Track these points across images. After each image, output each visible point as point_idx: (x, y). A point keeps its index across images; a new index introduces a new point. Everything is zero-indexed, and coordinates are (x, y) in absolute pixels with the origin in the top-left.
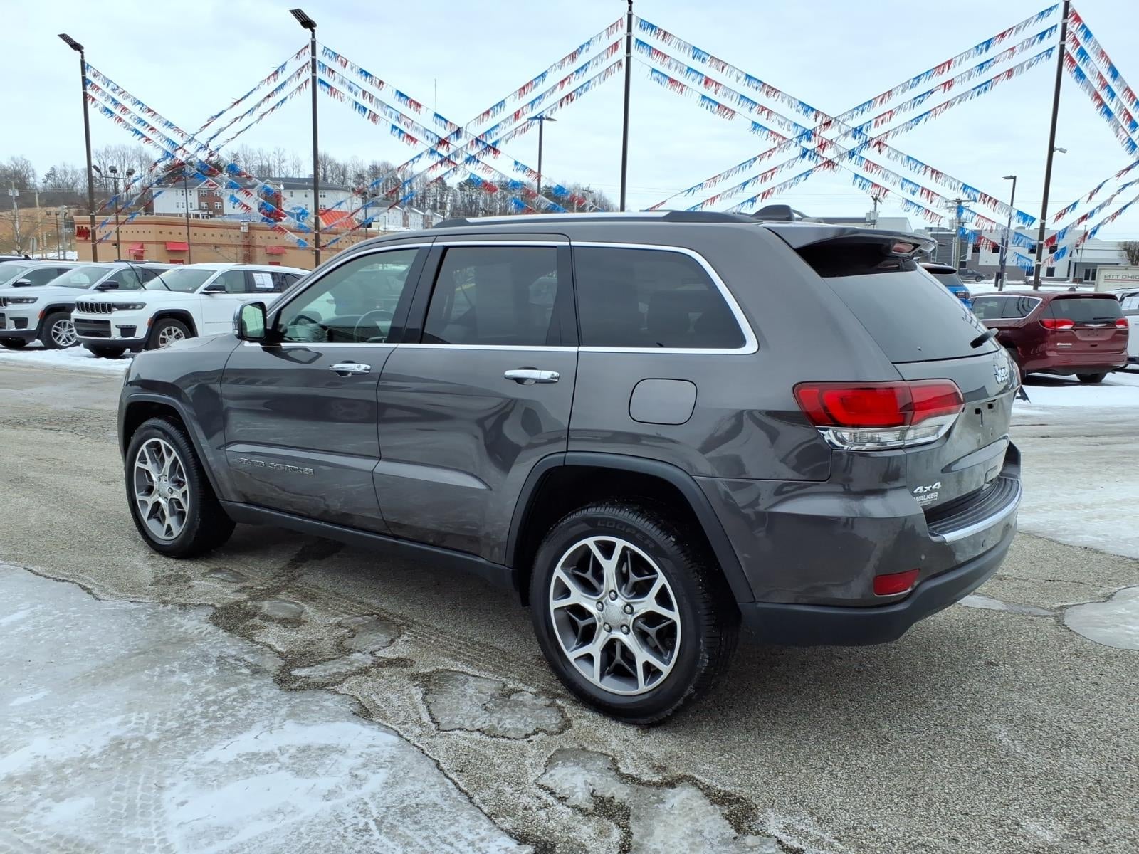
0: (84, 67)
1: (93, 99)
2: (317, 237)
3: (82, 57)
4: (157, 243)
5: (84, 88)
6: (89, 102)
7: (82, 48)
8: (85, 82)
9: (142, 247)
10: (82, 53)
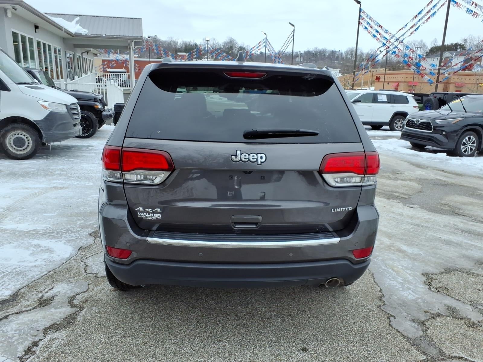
0: (360, 10)
1: (362, 23)
2: (438, 77)
3: (360, 6)
4: (405, 82)
5: (359, 19)
6: (360, 24)
7: (361, 2)
8: (360, 16)
9: (398, 84)
10: (360, 4)
